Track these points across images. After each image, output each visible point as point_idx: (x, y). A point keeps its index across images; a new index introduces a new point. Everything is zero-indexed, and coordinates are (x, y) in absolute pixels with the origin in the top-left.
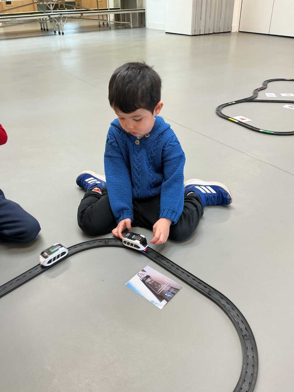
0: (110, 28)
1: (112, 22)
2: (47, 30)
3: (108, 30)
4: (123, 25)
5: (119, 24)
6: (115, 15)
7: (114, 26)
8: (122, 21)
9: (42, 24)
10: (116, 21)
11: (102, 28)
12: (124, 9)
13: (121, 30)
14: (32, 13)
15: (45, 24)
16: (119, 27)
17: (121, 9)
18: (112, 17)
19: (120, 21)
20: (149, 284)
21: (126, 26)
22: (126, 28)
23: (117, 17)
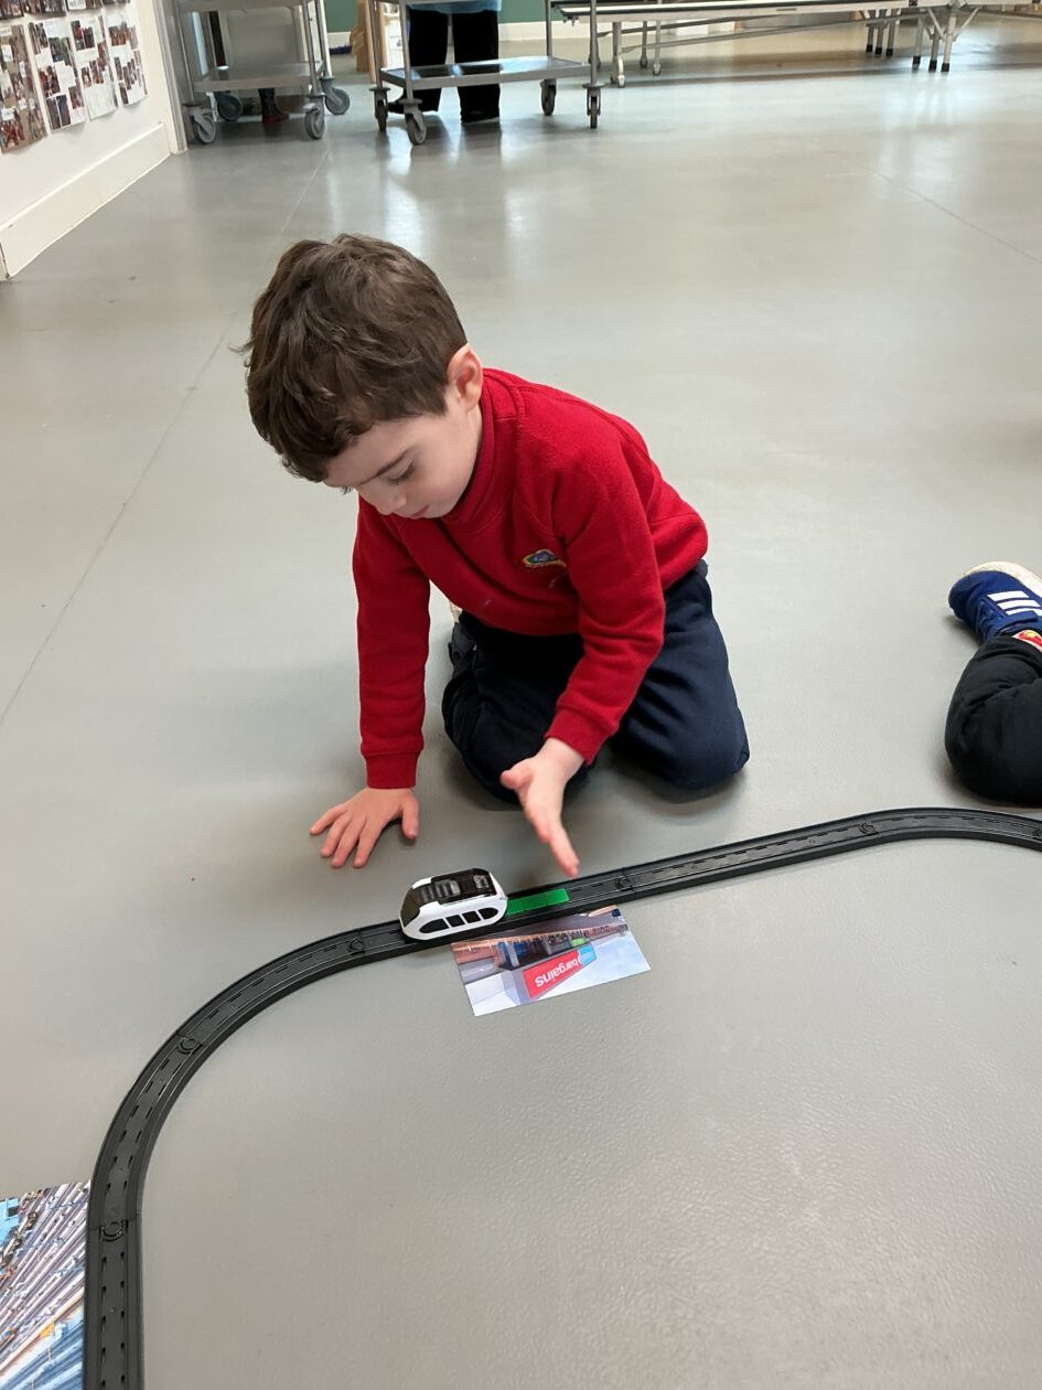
2: (890, 52)
9: (876, 32)
15: (886, 31)
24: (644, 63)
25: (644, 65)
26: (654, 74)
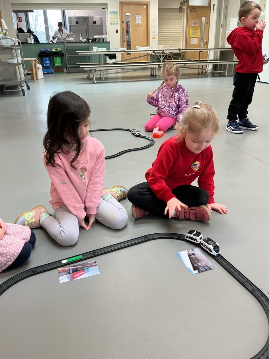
0: (207, 76)
1: (209, 71)
2: (156, 76)
3: (205, 77)
4: (219, 73)
5: (216, 73)
6: (213, 65)
7: (211, 74)
8: (219, 71)
9: (152, 71)
10: (213, 70)
11: (200, 76)
12: (222, 61)
13: (217, 77)
14: (145, 63)
15: (154, 71)
16: (216, 75)
17: (220, 61)
18: (210, 67)
19: (217, 70)
20: (192, 258)
21: (222, 75)
22: (221, 76)
23: (215, 67)
24: (100, 78)
25: (100, 79)
26: (103, 81)
